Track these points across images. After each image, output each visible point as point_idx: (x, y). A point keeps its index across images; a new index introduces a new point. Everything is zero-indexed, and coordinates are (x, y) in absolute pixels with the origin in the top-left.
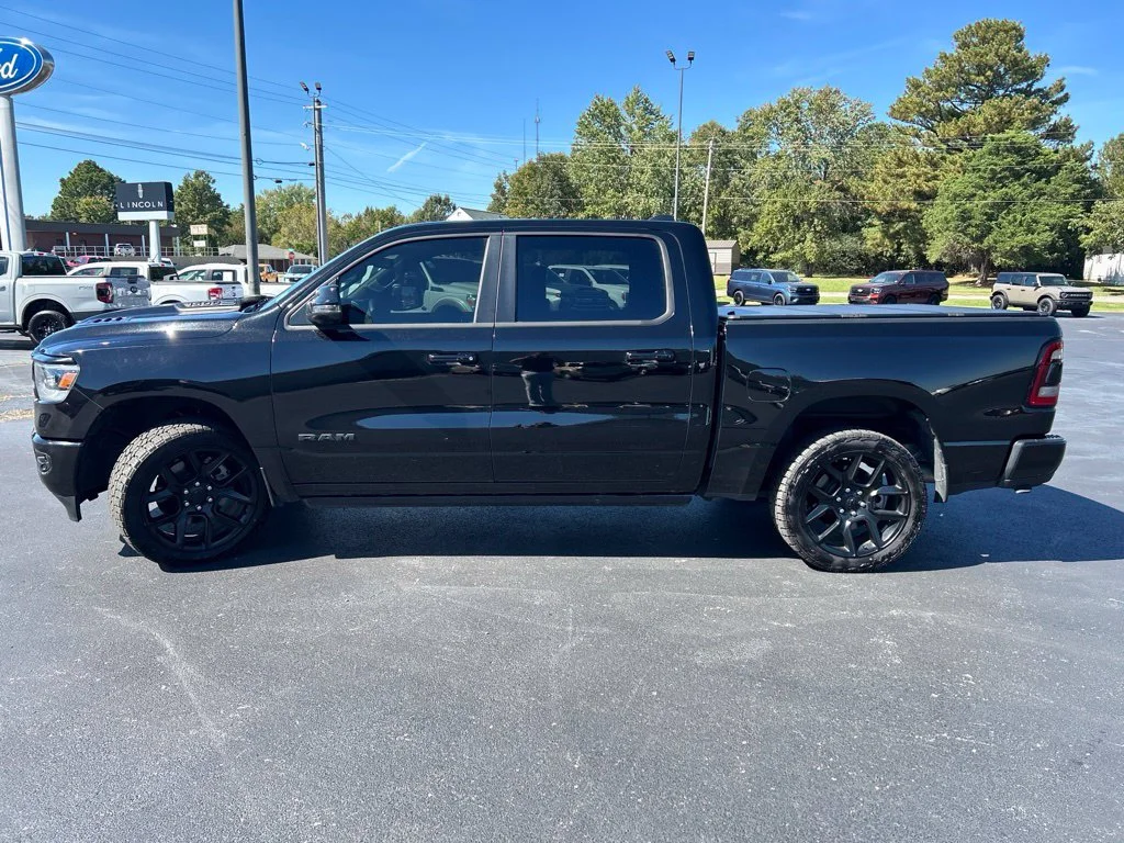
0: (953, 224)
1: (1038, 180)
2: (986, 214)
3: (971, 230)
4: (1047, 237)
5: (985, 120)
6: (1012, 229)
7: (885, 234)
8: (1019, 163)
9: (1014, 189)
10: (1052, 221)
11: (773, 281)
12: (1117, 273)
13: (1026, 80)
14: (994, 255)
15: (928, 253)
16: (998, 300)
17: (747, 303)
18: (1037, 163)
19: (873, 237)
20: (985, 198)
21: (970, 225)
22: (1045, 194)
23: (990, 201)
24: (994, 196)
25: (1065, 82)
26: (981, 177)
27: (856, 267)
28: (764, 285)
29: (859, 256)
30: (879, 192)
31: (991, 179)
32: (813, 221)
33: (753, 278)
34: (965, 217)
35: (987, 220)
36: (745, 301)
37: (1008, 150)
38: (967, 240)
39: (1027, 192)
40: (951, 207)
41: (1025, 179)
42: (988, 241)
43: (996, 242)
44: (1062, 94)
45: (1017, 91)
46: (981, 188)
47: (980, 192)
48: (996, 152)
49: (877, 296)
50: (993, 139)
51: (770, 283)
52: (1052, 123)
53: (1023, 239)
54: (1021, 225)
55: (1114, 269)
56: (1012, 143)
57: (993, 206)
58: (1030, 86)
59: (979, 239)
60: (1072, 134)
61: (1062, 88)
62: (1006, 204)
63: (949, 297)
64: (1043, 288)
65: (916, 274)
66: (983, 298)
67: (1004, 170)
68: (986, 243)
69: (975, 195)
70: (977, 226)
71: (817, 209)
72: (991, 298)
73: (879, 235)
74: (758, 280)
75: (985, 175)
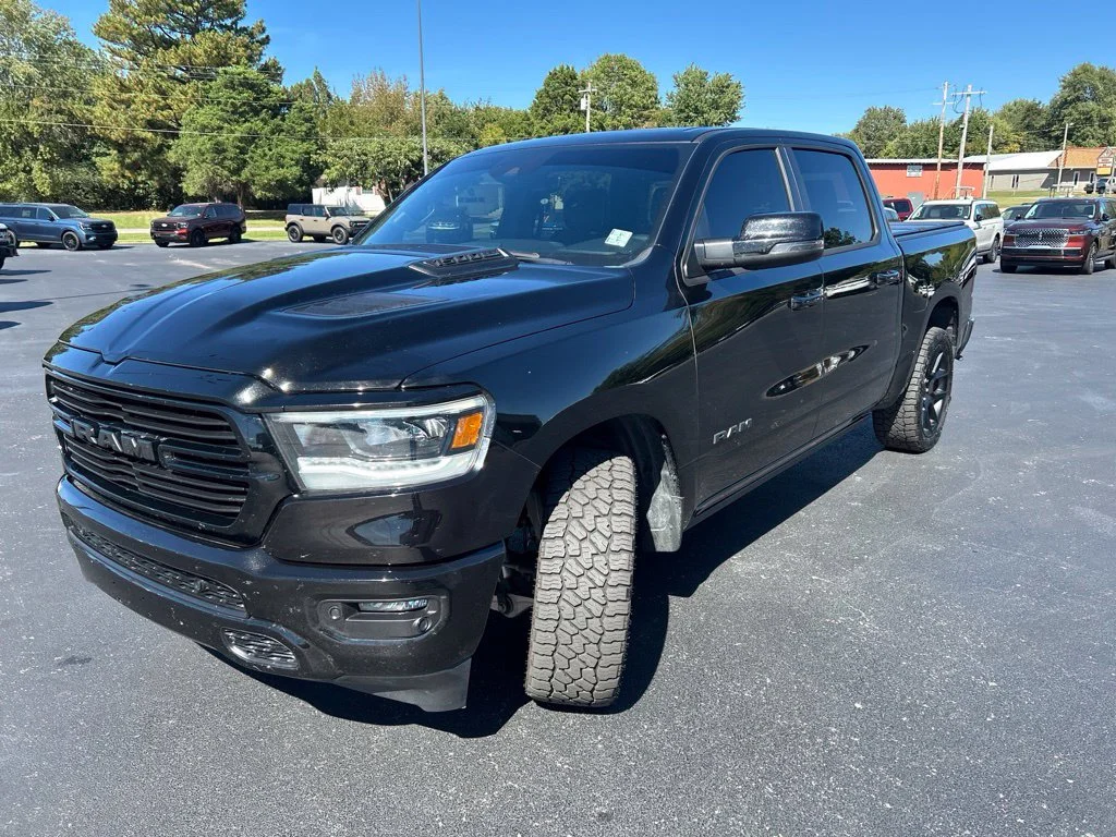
0: (209, 156)
1: (273, 117)
2: (238, 147)
3: (228, 163)
4: (296, 171)
5: (206, 51)
6: (264, 163)
7: (122, 163)
8: (255, 99)
9: (256, 124)
10: (296, 156)
11: (56, 217)
12: (347, 204)
13: (230, 17)
14: (253, 188)
15: (184, 185)
16: (294, 230)
17: (22, 244)
18: (271, 100)
19: (108, 167)
20: (232, 132)
21: (225, 158)
22: (283, 131)
23: (238, 134)
24: (240, 130)
25: (264, 25)
26: (222, 110)
27: (94, 201)
28: (44, 223)
29: (94, 188)
30: (107, 119)
31: (233, 113)
32: (38, 149)
33: (24, 213)
34: (219, 149)
35: (241, 153)
36: (18, 243)
37: (241, 84)
38: (226, 173)
39: (267, 129)
40: (201, 139)
41: (263, 115)
42: (245, 174)
43: (252, 175)
44: (264, 36)
45: (221, 26)
46: (225, 121)
47: (226, 125)
48: (231, 85)
49: (185, 231)
50: (226, 72)
51: (52, 219)
52: (263, 62)
53: (276, 173)
54: (271, 159)
55: (343, 201)
56: (245, 78)
57: (241, 140)
58: (235, 23)
59: (237, 172)
60: (280, 75)
61: (264, 30)
62: (251, 139)
63: (248, 229)
64: (332, 218)
65: (216, 206)
66: (277, 229)
67: (244, 104)
68: (243, 176)
69: (222, 128)
70: (231, 159)
71: (41, 133)
72: (287, 229)
73: (117, 166)
74: (31, 217)
75: (228, 108)
